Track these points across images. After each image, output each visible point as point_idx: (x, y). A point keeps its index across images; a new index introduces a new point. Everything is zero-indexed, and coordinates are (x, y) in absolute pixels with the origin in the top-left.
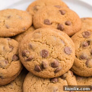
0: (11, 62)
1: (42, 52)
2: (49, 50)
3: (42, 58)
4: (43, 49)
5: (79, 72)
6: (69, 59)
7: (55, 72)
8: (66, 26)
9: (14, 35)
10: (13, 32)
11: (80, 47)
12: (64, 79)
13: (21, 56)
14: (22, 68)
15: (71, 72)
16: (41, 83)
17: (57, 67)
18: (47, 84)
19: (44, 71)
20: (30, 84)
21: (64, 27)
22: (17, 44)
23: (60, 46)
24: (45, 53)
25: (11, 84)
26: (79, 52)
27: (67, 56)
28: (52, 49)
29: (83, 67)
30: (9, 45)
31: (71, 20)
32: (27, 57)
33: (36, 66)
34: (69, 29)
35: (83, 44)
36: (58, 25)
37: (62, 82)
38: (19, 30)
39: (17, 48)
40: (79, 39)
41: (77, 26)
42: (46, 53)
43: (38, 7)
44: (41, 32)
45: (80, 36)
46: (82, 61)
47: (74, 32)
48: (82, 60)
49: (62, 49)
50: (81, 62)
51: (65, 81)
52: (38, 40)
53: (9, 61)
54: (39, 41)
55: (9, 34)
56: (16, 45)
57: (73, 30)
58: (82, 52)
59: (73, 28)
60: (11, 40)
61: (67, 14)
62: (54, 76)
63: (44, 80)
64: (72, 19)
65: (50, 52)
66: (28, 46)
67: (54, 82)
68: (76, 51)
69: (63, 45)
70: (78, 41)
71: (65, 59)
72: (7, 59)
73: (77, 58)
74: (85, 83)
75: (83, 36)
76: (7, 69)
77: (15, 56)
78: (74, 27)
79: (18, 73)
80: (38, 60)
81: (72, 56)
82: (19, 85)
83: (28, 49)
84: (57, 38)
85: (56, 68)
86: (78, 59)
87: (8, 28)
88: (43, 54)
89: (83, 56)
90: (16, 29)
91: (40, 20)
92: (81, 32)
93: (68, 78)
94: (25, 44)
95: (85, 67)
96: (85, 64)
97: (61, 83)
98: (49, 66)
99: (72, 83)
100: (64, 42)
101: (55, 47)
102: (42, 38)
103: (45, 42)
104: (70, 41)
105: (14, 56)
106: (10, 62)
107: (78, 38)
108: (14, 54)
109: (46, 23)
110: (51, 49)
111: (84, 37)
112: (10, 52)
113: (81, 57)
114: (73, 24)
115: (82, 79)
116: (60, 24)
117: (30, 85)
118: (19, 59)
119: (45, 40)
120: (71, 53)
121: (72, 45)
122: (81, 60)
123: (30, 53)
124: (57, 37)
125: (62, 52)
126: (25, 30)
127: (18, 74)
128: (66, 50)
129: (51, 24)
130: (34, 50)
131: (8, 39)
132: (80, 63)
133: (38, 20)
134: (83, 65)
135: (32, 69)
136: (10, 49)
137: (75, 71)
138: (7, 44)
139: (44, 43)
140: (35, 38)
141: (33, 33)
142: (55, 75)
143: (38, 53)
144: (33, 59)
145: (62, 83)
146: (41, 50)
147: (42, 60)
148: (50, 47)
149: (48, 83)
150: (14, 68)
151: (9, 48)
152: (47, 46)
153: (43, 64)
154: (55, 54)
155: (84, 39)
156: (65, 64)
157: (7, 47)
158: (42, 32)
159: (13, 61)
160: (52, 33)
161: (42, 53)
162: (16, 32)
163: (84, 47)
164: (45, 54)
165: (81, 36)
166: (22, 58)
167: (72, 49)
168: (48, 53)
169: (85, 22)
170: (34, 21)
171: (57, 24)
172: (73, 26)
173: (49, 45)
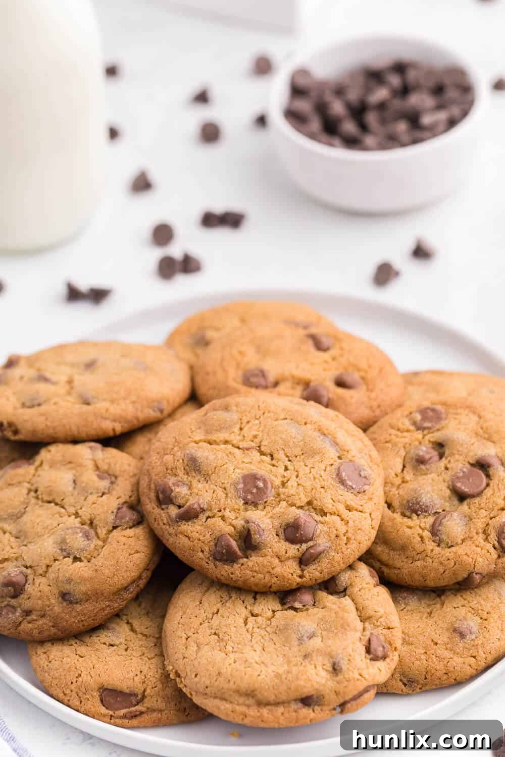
0: (110, 532)
1: (241, 481)
2: (272, 474)
3: (242, 507)
4: (246, 472)
5: (405, 568)
6: (360, 508)
7: (304, 561)
8: (340, 391)
9: (114, 430)
10: (114, 421)
11: (404, 467)
12: (342, 595)
13: (150, 507)
14: (156, 559)
15: (370, 571)
16: (244, 612)
17: (311, 540)
18: (270, 614)
19: (254, 560)
20: (193, 619)
21: (331, 395)
22: (129, 465)
23: (318, 457)
24: (257, 487)
25: (108, 628)
26: (398, 487)
27: (350, 498)
28: (286, 469)
29: (419, 547)
30: (97, 468)
31: (359, 370)
32: (180, 507)
33: (218, 540)
34: (354, 400)
35: (417, 455)
36: (305, 389)
37: (334, 603)
38: (137, 409)
39: (134, 480)
40: (397, 436)
41: (388, 392)
42: (261, 484)
43: (210, 334)
44: (234, 408)
45: (401, 426)
46: (415, 521)
47: (372, 414)
48: (414, 516)
49: (328, 469)
50: (410, 527)
51: (347, 601)
52: (222, 436)
53: (99, 531)
54: (226, 442)
55: (95, 426)
56: (126, 467)
57: (371, 408)
58: (412, 486)
59: (369, 398)
60: (103, 450)
61: (342, 349)
62: (299, 580)
63: (255, 599)
64: (363, 365)
65: (278, 482)
66: (179, 464)
67: (297, 605)
68: (386, 483)
69: (332, 453)
70: (395, 445)
71: (341, 508)
72: (91, 523)
73: (393, 512)
74: (430, 613)
75: (414, 423)
76: (93, 560)
77: (125, 509)
78: (373, 395)
79: (140, 577)
80: (227, 513)
81: (371, 499)
82: (146, 632)
83: (181, 472)
84: (304, 427)
85: (304, 546)
86: (397, 516)
87: (88, 404)
88: (247, 491)
89: (418, 503)
90: (123, 406)
91: (225, 371)
92: (406, 413)
93: (356, 589)
94: (166, 457)
95: (430, 545)
96: (427, 534)
97: (331, 610)
98: (277, 538)
99: (377, 608)
100: (335, 443)
101: (299, 464)
102: (241, 429)
103: (253, 444)
104: (361, 440)
105: (119, 509)
106: (102, 532)
107: (393, 432)
108: (121, 501)
109: (254, 380)
110: (281, 470)
111: (419, 428)
112: (103, 494)
113: (409, 508)
114: (367, 384)
115: (419, 600)
116: (312, 384)
117: (196, 622)
118: (141, 520)
119: (255, 437)
120: (366, 487)
121: (370, 456)
122: (409, 517)
123: (190, 489)
124: (306, 424)
125: (329, 480)
126: (161, 411)
127: (142, 583)
128: (344, 474)
129: (276, 384)
130: (207, 478)
131: (91, 448)
132: (407, 530)
133: (215, 373)
134: (422, 537)
135: (202, 551)
136: (104, 484)
137: (387, 565)
138: (90, 465)
139: (248, 449)
140: (207, 432)
141: (203, 413)
142: (301, 577)
143: (228, 486)
144: (203, 510)
145: (334, 607)
146: (237, 475)
147: (243, 513)
148: (274, 462)
149: (274, 611)
150: (122, 556)
151: (95, 478)
152: (264, 458)
153: (249, 531)
154: (301, 488)
155: (419, 434)
156: (342, 529)
157: (90, 477)
158: (237, 406)
159: (115, 528)
160: (283, 410)
161: (241, 486)
162: (127, 421)
163: (423, 467)
164: (255, 491)
165: (407, 424)
166: (157, 511)
167: (368, 469)
168: (269, 485)
169: (420, 384)
170: (199, 379)
171: (298, 384)
172: (368, 390)
173: (272, 456)
